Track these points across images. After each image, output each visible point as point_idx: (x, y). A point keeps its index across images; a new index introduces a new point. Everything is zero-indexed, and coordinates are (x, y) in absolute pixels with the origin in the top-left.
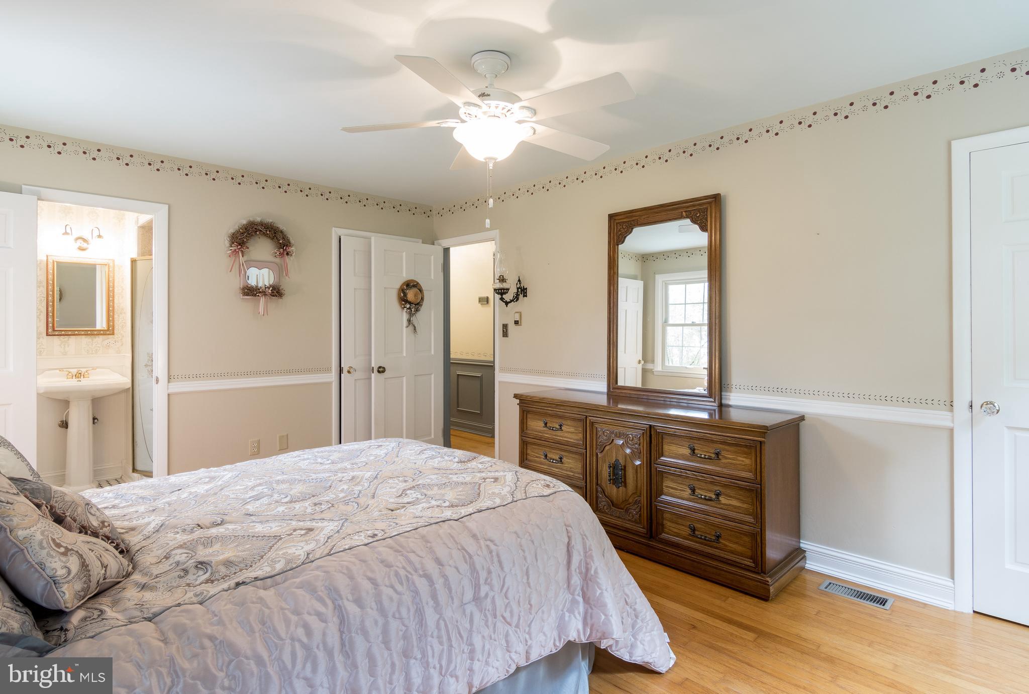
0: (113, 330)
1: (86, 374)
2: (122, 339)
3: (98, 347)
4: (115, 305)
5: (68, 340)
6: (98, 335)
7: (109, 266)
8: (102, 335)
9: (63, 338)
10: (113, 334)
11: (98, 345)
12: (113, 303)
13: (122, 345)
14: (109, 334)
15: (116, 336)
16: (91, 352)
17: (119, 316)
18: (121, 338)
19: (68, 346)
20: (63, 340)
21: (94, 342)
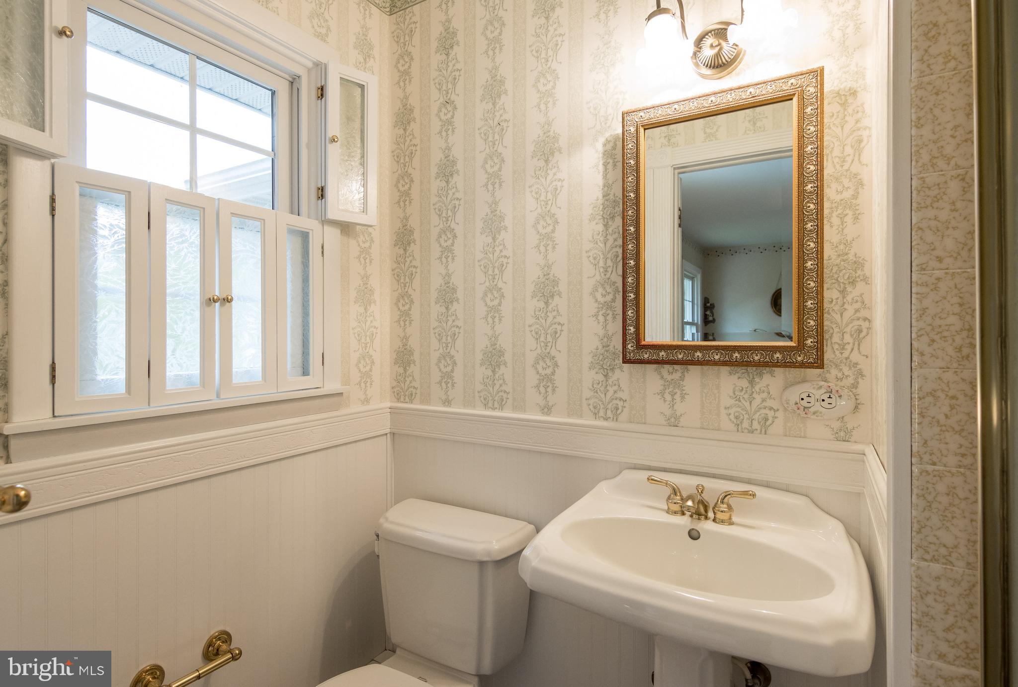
0: (820, 348)
1: (724, 507)
2: (855, 386)
3: (771, 409)
4: (828, 251)
5: (682, 378)
6: (766, 365)
7: (802, 99)
8: (777, 364)
9: (670, 373)
10: (819, 363)
11: (770, 403)
12: (820, 241)
13: (856, 407)
14: (803, 365)
15: (834, 372)
16: (746, 424)
17: (843, 292)
18: (850, 380)
19: (683, 397)
20: (669, 378)
21: (757, 388)
